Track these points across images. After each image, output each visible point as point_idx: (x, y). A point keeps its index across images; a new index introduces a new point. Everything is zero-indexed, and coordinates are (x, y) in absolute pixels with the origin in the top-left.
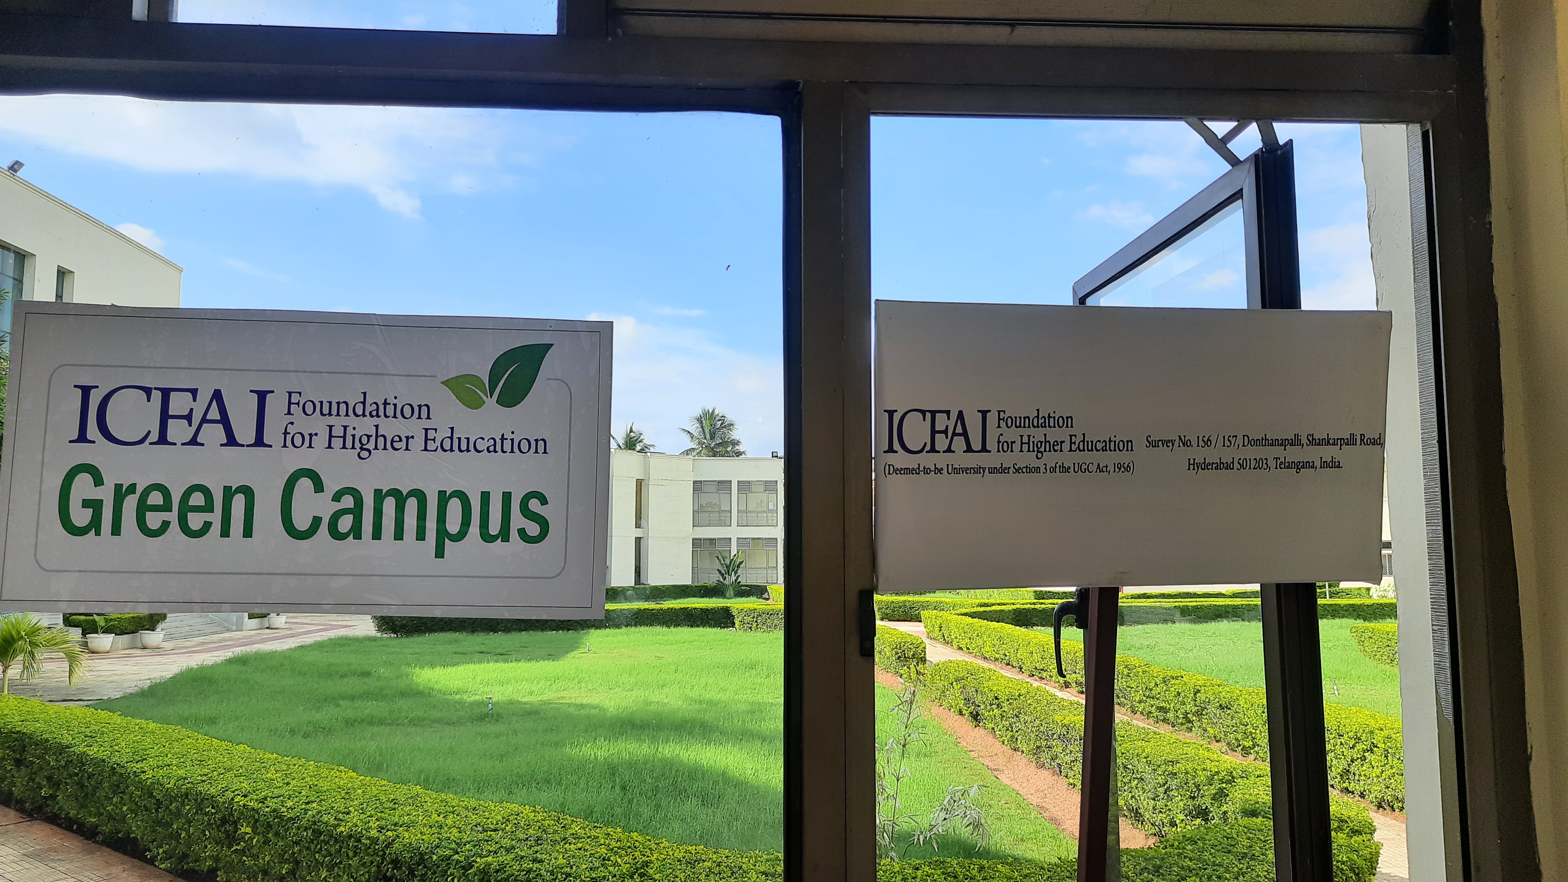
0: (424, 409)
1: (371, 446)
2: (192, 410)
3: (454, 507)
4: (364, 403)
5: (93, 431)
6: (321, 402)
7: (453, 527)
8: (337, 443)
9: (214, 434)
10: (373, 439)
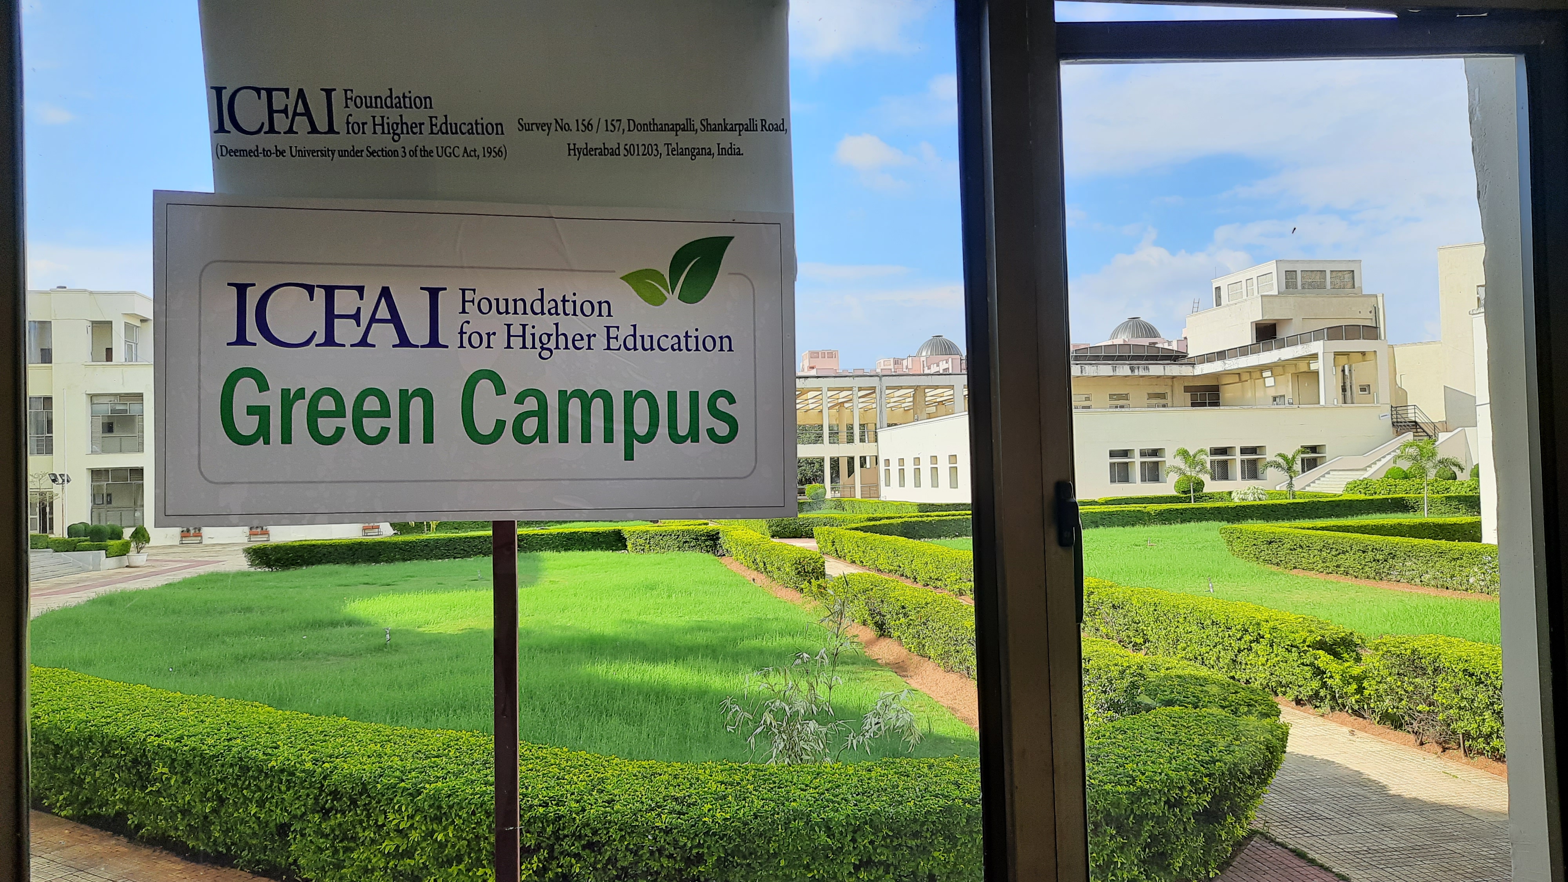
0: (605, 306)
1: (552, 345)
2: (359, 309)
3: (641, 408)
4: (542, 300)
5: (252, 331)
6: (497, 300)
7: (641, 428)
8: (516, 342)
9: (385, 334)
10: (553, 338)
